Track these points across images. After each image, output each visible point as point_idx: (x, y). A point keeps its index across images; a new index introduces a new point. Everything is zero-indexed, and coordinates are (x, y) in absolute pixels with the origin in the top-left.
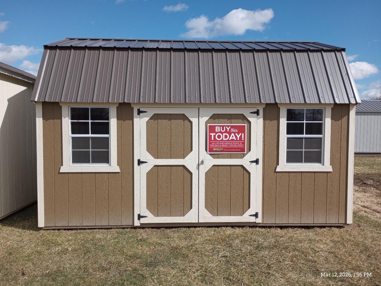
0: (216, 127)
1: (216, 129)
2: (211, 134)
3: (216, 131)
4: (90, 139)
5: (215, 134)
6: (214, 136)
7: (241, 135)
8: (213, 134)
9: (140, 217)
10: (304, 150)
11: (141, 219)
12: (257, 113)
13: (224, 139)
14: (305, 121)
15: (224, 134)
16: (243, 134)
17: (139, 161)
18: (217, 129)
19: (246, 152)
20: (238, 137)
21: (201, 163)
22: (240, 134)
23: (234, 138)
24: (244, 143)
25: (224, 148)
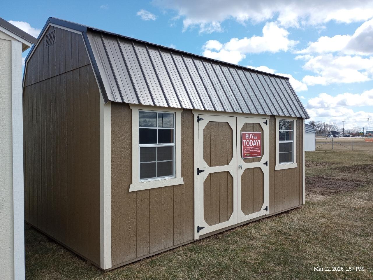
0: (246, 135)
2: (244, 141)
3: (246, 138)
4: (157, 148)
8: (245, 141)
9: (199, 229)
11: (200, 231)
12: (266, 123)
13: (251, 145)
14: (286, 130)
15: (251, 141)
16: (260, 140)
17: (198, 169)
18: (247, 136)
19: (261, 156)
20: (257, 143)
22: (258, 141)
24: (260, 148)
25: (251, 153)
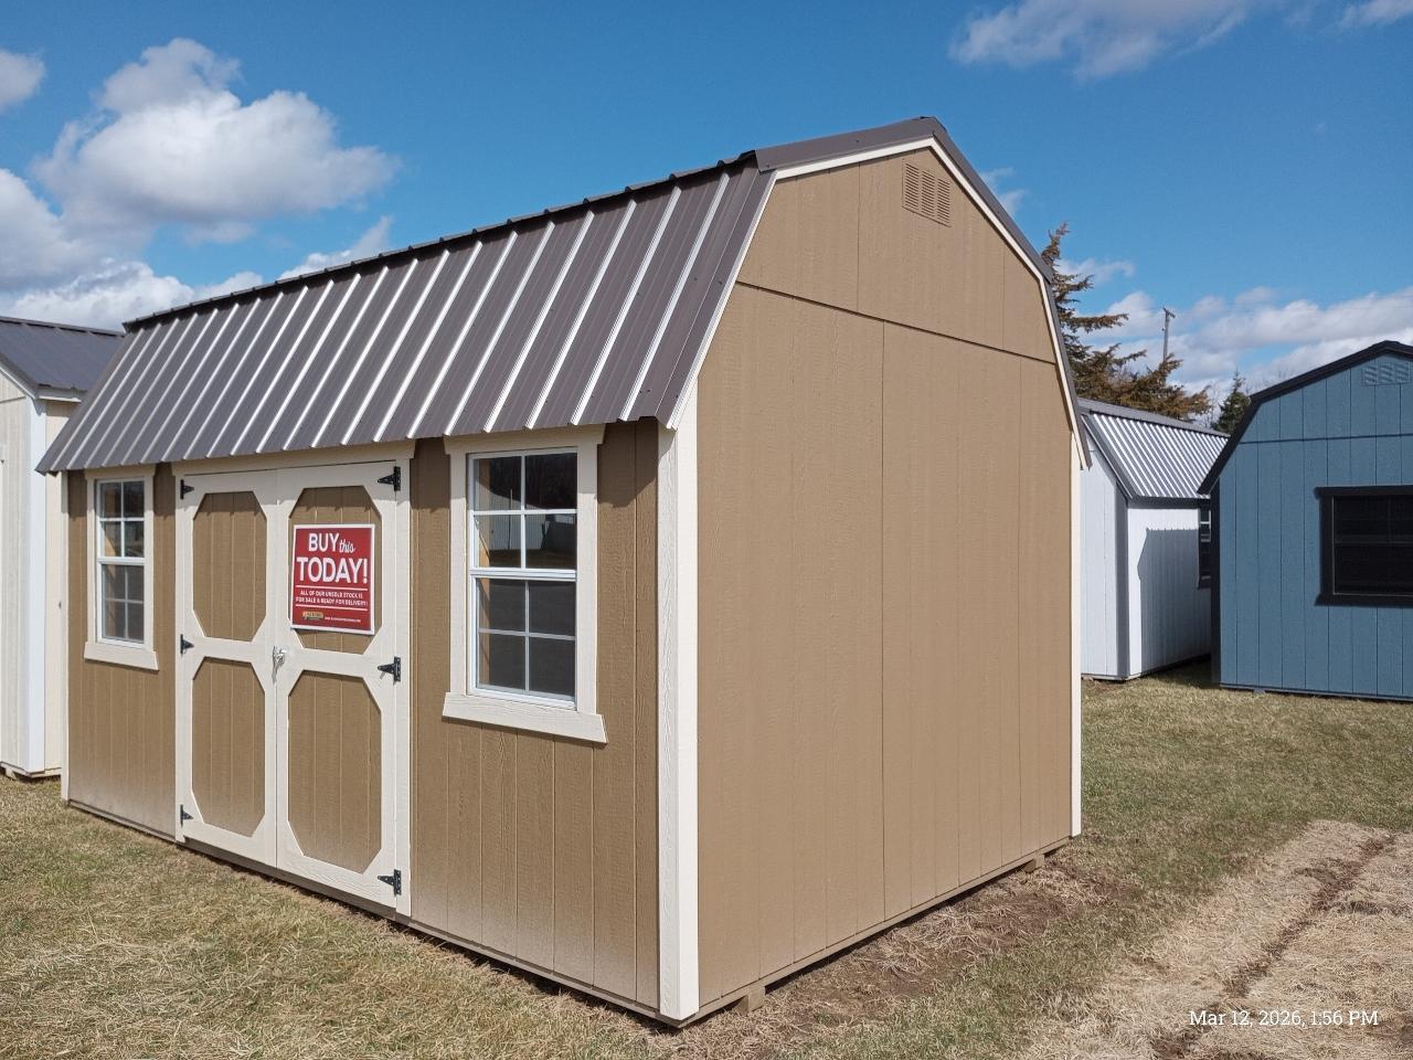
0: (311, 535)
1: (311, 542)
2: (299, 559)
3: (311, 549)
5: (306, 559)
6: (306, 564)
7: (362, 564)
9: (183, 815)
10: (527, 634)
11: (185, 823)
12: (393, 480)
13: (325, 578)
14: (523, 507)
15: (326, 560)
16: (366, 561)
17: (182, 639)
18: (315, 542)
19: (372, 632)
20: (355, 570)
21: (278, 661)
22: (360, 560)
23: (346, 576)
24: (367, 596)
25: (327, 612)
